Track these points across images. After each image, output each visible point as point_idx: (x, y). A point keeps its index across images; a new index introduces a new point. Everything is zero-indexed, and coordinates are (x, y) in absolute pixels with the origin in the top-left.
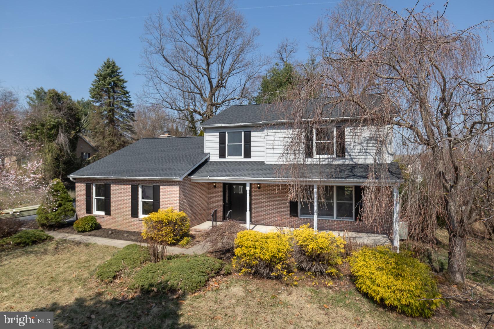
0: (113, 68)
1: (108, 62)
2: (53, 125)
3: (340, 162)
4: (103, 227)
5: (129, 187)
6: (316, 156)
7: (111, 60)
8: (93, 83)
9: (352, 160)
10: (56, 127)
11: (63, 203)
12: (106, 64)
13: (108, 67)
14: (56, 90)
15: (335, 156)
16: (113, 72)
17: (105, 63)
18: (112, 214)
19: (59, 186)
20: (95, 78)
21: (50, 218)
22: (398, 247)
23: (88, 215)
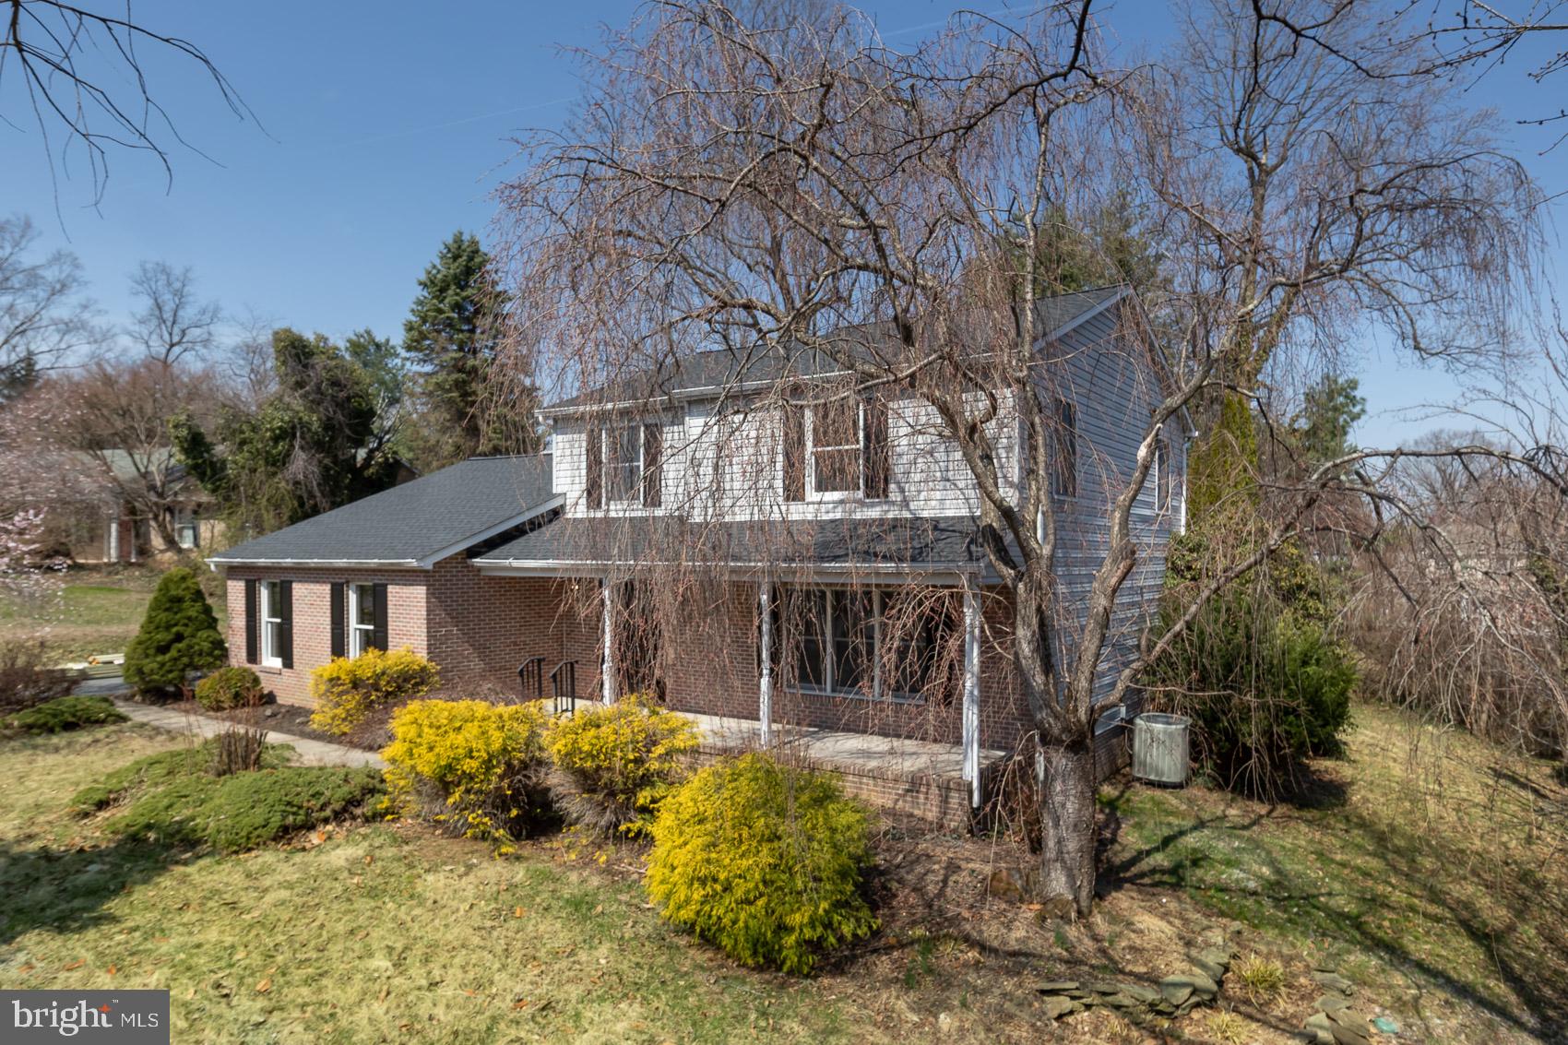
0: (471, 259)
1: (455, 242)
2: (280, 428)
3: (874, 513)
4: (280, 701)
5: (327, 588)
6: (812, 495)
7: (466, 237)
8: (414, 307)
9: (905, 503)
10: (286, 434)
11: (188, 632)
12: (449, 251)
13: (455, 258)
14: (295, 330)
15: (860, 494)
16: (469, 271)
17: (446, 246)
18: (296, 665)
19: (183, 586)
20: (420, 293)
21: (146, 670)
22: (975, 784)
23: (248, 666)
